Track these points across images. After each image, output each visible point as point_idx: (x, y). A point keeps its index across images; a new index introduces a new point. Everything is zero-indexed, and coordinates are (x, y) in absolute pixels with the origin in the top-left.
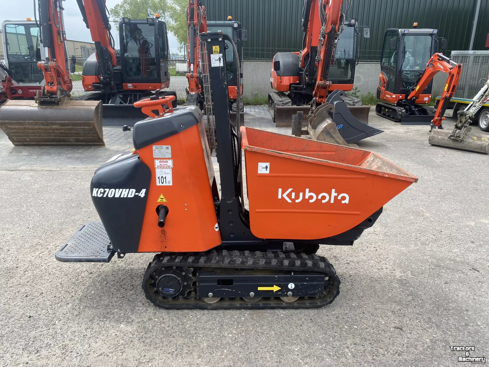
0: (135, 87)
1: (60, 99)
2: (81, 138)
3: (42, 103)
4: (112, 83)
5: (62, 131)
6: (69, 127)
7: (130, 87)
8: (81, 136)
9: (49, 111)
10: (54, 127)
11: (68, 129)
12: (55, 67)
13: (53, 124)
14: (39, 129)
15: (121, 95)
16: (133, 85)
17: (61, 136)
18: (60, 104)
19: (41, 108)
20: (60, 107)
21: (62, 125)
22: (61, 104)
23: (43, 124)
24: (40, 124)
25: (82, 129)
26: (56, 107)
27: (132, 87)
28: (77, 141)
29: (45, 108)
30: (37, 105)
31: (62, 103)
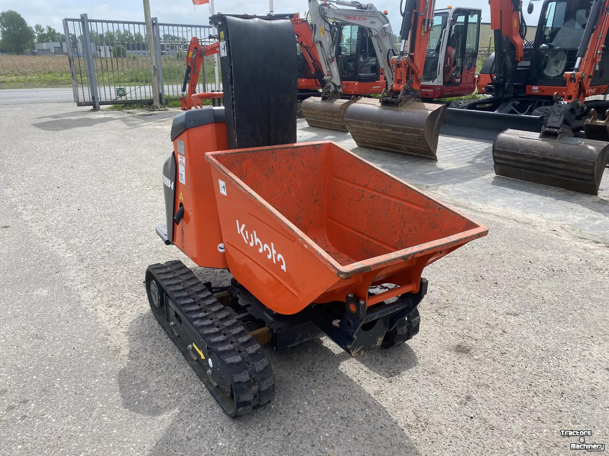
0: (543, 91)
1: (401, 100)
2: (413, 147)
3: (385, 103)
4: (507, 84)
5: (394, 136)
6: (399, 133)
7: (534, 92)
8: (412, 145)
9: (389, 112)
10: (387, 130)
11: (399, 135)
12: (405, 63)
13: (386, 127)
14: (375, 131)
15: (518, 101)
16: (540, 89)
17: (394, 142)
18: (399, 105)
19: (382, 108)
20: (399, 108)
21: (394, 129)
22: (401, 106)
23: (377, 126)
24: (375, 125)
25: (410, 136)
26: (395, 108)
27: (537, 92)
28: (410, 150)
29: (385, 109)
30: (380, 105)
31: (401, 104)
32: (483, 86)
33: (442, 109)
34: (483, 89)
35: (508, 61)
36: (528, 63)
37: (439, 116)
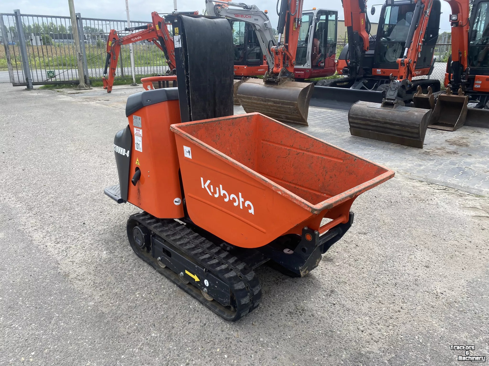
0: (384, 73)
1: (279, 79)
3: (268, 82)
4: (358, 67)
5: (275, 108)
6: (279, 105)
7: (378, 73)
8: (289, 115)
9: (271, 90)
10: (270, 103)
11: (279, 107)
12: (282, 51)
13: (269, 101)
14: (261, 104)
15: (367, 80)
16: (382, 71)
17: (275, 113)
18: (278, 84)
19: (266, 86)
20: (278, 86)
21: (275, 102)
22: (280, 84)
23: (262, 100)
24: (261, 100)
25: (288, 108)
26: (275, 86)
27: (380, 73)
28: (287, 118)
29: (268, 87)
30: (264, 83)
31: (280, 83)
32: (341, 69)
33: (310, 86)
34: (341, 71)
35: (358, 50)
36: (372, 52)
37: (309, 92)
